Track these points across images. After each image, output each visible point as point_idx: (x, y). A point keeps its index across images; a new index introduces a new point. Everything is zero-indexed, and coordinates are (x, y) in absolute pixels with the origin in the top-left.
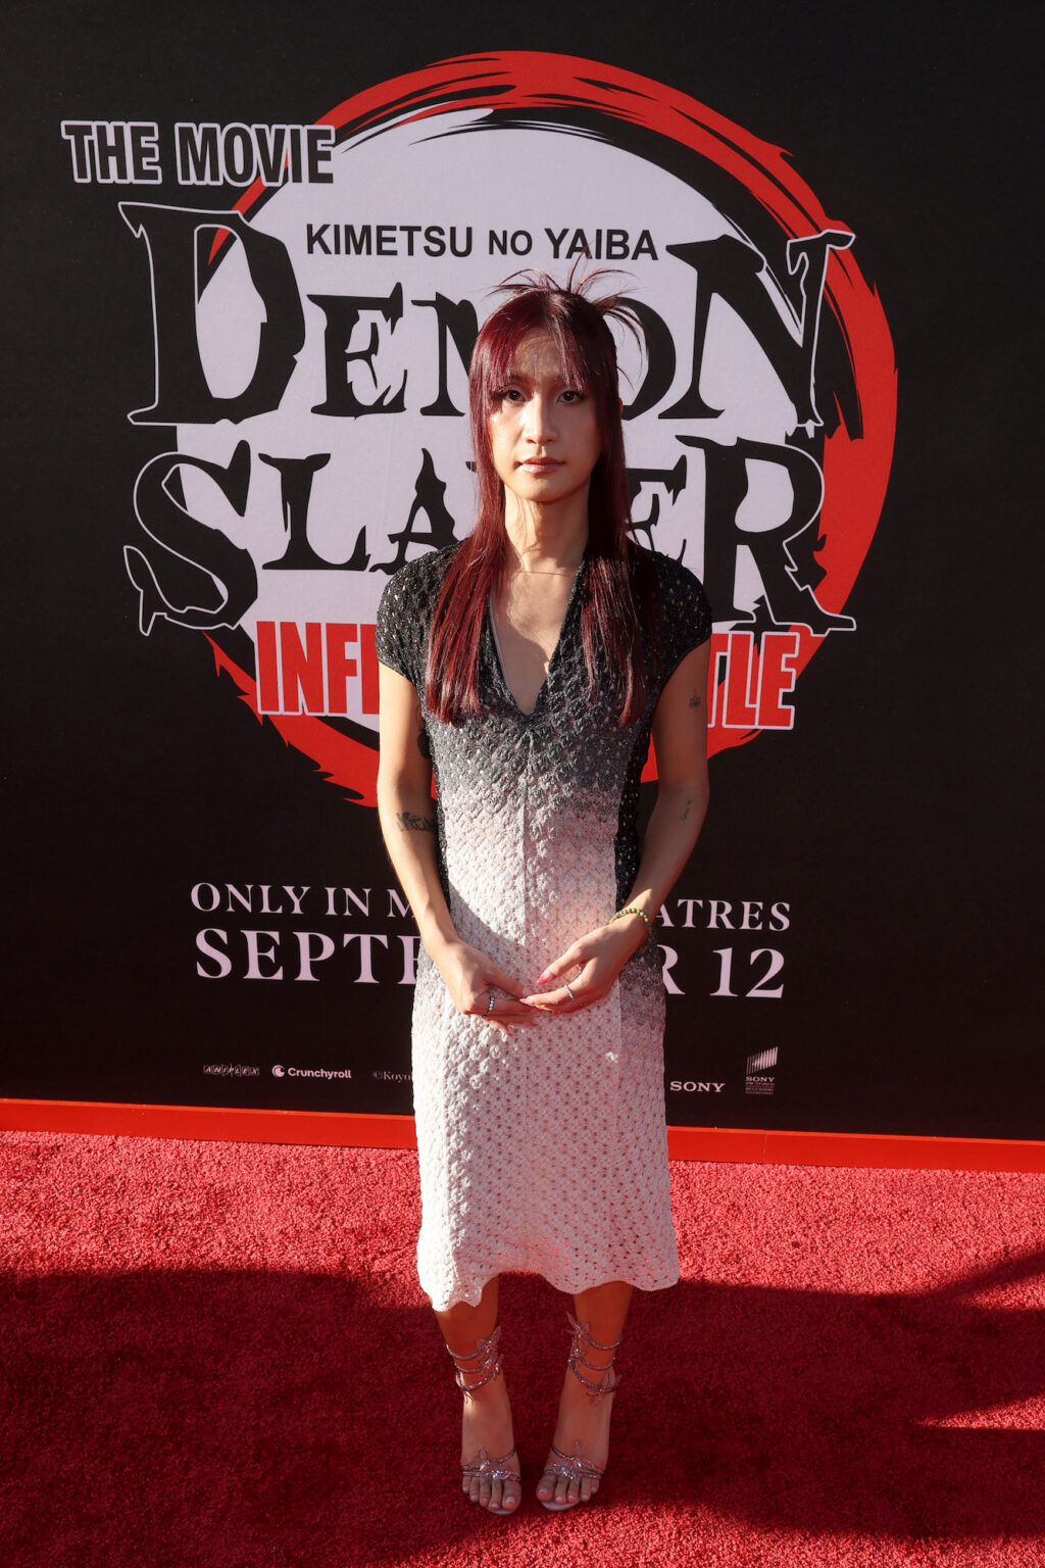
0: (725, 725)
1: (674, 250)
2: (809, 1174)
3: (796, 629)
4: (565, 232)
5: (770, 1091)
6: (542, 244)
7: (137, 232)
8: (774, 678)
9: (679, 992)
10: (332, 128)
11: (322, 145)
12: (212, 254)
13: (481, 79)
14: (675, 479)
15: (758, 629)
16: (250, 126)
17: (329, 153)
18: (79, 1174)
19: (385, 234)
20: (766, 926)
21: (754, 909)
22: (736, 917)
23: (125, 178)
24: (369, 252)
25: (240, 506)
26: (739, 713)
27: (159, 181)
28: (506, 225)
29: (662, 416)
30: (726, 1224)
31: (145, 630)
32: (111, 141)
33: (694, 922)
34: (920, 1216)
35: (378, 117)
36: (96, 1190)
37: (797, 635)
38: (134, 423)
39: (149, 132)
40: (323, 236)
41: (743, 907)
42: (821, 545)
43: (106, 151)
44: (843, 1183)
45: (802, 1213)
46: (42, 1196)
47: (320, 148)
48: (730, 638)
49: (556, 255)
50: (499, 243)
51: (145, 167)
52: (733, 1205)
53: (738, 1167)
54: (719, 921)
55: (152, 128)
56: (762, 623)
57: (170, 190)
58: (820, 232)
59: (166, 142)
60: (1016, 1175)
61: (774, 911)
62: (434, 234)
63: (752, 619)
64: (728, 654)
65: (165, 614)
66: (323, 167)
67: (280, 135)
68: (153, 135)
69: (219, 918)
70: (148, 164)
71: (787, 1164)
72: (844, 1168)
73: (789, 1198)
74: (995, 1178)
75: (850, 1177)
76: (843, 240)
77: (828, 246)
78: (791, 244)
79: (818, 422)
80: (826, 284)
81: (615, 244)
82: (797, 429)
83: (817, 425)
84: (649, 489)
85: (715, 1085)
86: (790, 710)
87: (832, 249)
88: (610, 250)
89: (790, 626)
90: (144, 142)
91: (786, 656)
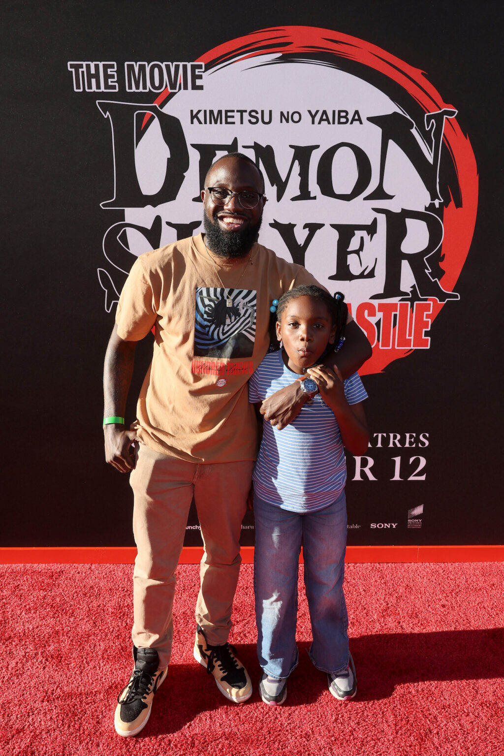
0: (396, 348)
1: (369, 119)
2: (441, 567)
3: (431, 300)
4: (317, 112)
5: (419, 526)
6: (307, 118)
7: (105, 115)
8: (420, 323)
9: (374, 479)
10: (203, 64)
12: (143, 126)
13: (276, 39)
14: (371, 229)
15: (412, 301)
16: (162, 63)
17: (201, 75)
18: (75, 586)
19: (229, 114)
20: (417, 445)
21: (411, 437)
22: (403, 441)
23: (100, 89)
24: (221, 123)
25: (156, 246)
26: (403, 341)
27: (117, 90)
28: (289, 109)
29: (365, 199)
30: (406, 597)
31: (108, 310)
32: (93, 71)
33: (382, 444)
34: (500, 587)
35: (226, 58)
36: (85, 595)
37: (431, 303)
38: (103, 208)
39: (112, 66)
40: (199, 116)
41: (405, 436)
42: (442, 259)
43: (90, 76)
44: (458, 571)
45: (442, 589)
46: (58, 599)
47: (197, 73)
48: (399, 305)
49: (313, 123)
50: (285, 117)
51: (110, 84)
52: (407, 586)
53: (405, 565)
54: (394, 443)
56: (414, 297)
57: (123, 94)
58: (441, 109)
59: (120, 71)
61: (421, 437)
62: (253, 114)
63: (409, 296)
64: (398, 313)
65: (118, 301)
66: (198, 82)
67: (177, 67)
68: (114, 68)
70: (112, 82)
71: (429, 563)
72: (457, 563)
73: (434, 581)
75: (461, 568)
76: (452, 113)
77: (445, 116)
78: (427, 116)
79: (440, 200)
80: (444, 134)
81: (341, 117)
82: (431, 203)
83: (440, 201)
84: (359, 234)
85: (393, 524)
86: (428, 339)
87: (447, 118)
88: (339, 120)
89: (428, 299)
90: (110, 71)
91: (426, 313)
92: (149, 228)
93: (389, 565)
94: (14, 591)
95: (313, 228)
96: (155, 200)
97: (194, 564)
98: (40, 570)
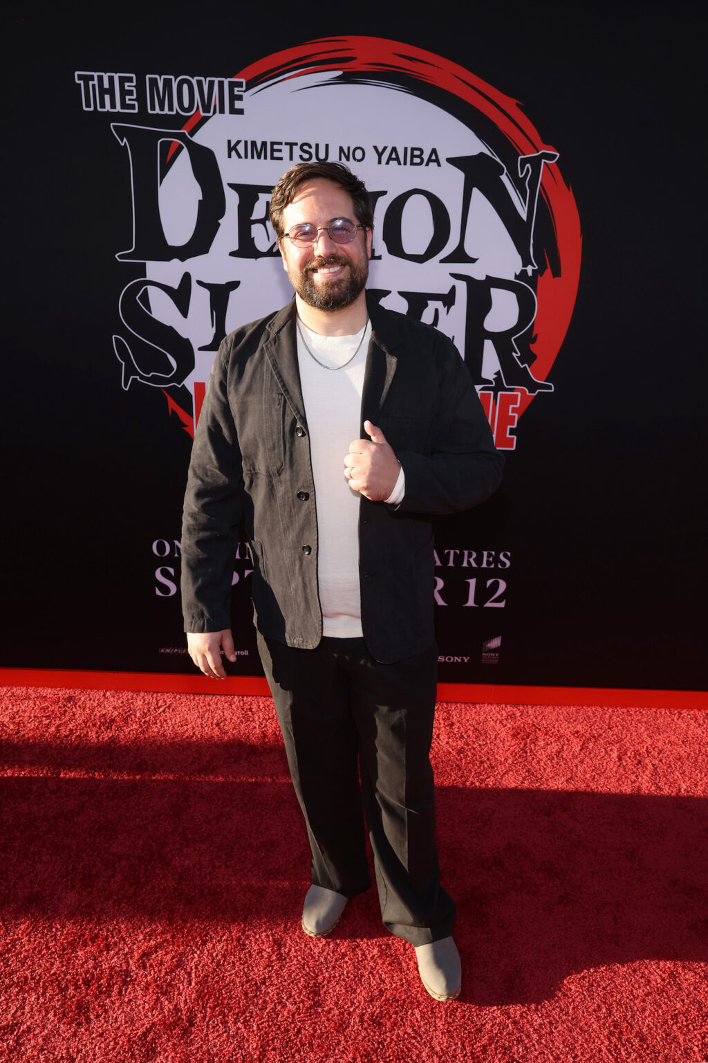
1: (450, 160)
2: (519, 709)
3: (518, 390)
4: (385, 148)
5: (496, 662)
6: (371, 156)
7: (122, 142)
8: (504, 419)
9: (445, 605)
10: (244, 81)
11: (238, 91)
12: (169, 158)
13: (337, 53)
14: (449, 299)
15: (496, 390)
17: (242, 96)
19: (276, 147)
20: (496, 566)
21: (489, 556)
22: (479, 560)
24: (265, 158)
27: (136, 111)
28: (350, 143)
29: (442, 261)
31: (126, 387)
32: (106, 85)
33: (454, 563)
35: (272, 74)
37: (519, 394)
38: (119, 260)
39: (130, 80)
40: (238, 147)
41: (483, 555)
42: (534, 340)
43: (103, 91)
47: (236, 93)
49: (380, 162)
50: (345, 154)
52: (476, 729)
53: (477, 706)
54: (469, 563)
55: (132, 78)
56: (499, 387)
57: (143, 117)
58: (539, 152)
59: (140, 86)
60: (638, 709)
61: (501, 556)
62: (306, 148)
63: (492, 384)
65: (138, 377)
66: (238, 105)
67: (211, 84)
68: (132, 82)
69: (169, 561)
70: (130, 100)
71: (505, 704)
74: (626, 711)
75: (542, 712)
76: (551, 157)
77: (543, 161)
78: (521, 159)
79: (534, 267)
80: (541, 183)
81: (415, 157)
82: (522, 270)
83: (535, 269)
84: (433, 305)
85: (465, 658)
86: (513, 438)
87: (545, 162)
88: (412, 160)
89: (514, 389)
90: (127, 86)
91: (511, 406)
92: (176, 287)
95: (377, 295)
96: (184, 253)
97: (227, 695)
98: (45, 695)
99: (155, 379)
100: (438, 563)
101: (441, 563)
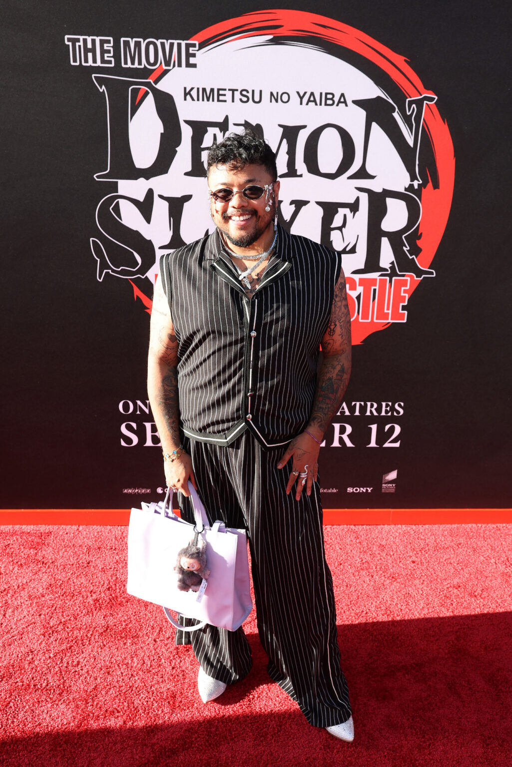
1: (355, 102)
2: (412, 529)
3: (408, 276)
4: (305, 93)
5: (393, 491)
6: (295, 99)
7: (101, 88)
8: (398, 298)
9: (352, 446)
10: (197, 43)
11: (192, 50)
12: (138, 100)
13: (268, 22)
14: (354, 207)
15: (391, 276)
16: (157, 40)
17: (195, 54)
18: (65, 545)
19: (221, 92)
20: (392, 414)
21: (387, 406)
22: (379, 410)
23: (96, 63)
24: (213, 100)
25: (148, 219)
26: (382, 315)
27: (113, 65)
28: (278, 89)
29: (349, 178)
31: (100, 279)
32: (89, 46)
33: (360, 412)
34: (466, 545)
35: (218, 38)
38: (97, 180)
39: (109, 42)
40: (192, 93)
41: (381, 405)
42: (419, 237)
43: (87, 51)
44: (428, 532)
45: (413, 547)
47: (191, 52)
48: (377, 280)
49: (301, 104)
50: (274, 97)
51: (106, 58)
53: (379, 527)
54: (371, 412)
55: (110, 40)
56: (393, 273)
57: (118, 69)
58: (421, 95)
59: (116, 47)
60: (504, 525)
61: (396, 406)
62: (244, 93)
63: (387, 270)
64: (377, 288)
65: (110, 271)
66: (192, 60)
67: (172, 45)
69: (133, 417)
70: (108, 57)
71: (401, 525)
72: (427, 526)
73: (405, 540)
74: (495, 527)
75: (431, 530)
76: (431, 99)
77: (425, 102)
78: (409, 101)
79: (419, 181)
80: (424, 119)
81: (328, 99)
82: (410, 184)
83: (419, 183)
84: (342, 211)
85: (368, 489)
86: (404, 313)
87: (426, 103)
88: (326, 102)
89: (405, 275)
90: (106, 46)
91: (403, 288)
92: (141, 199)
93: (364, 527)
94: (5, 550)
95: (299, 204)
96: (148, 173)
98: (29, 531)
99: (123, 272)
100: (347, 413)
101: (350, 412)
